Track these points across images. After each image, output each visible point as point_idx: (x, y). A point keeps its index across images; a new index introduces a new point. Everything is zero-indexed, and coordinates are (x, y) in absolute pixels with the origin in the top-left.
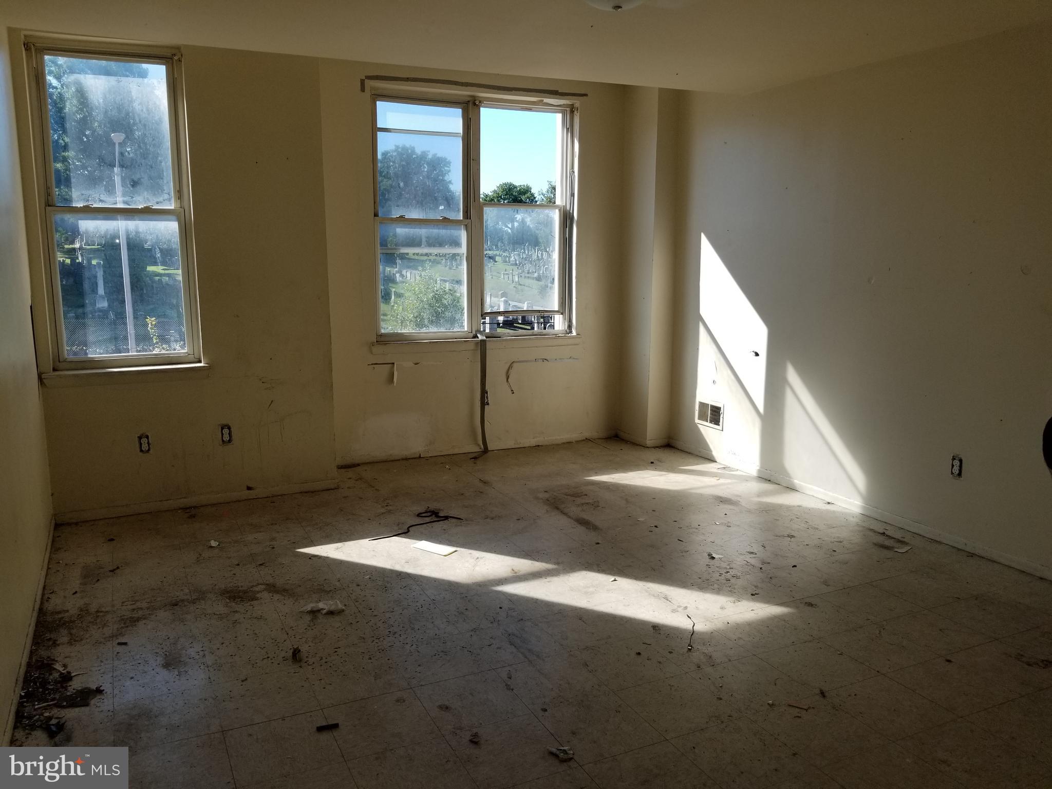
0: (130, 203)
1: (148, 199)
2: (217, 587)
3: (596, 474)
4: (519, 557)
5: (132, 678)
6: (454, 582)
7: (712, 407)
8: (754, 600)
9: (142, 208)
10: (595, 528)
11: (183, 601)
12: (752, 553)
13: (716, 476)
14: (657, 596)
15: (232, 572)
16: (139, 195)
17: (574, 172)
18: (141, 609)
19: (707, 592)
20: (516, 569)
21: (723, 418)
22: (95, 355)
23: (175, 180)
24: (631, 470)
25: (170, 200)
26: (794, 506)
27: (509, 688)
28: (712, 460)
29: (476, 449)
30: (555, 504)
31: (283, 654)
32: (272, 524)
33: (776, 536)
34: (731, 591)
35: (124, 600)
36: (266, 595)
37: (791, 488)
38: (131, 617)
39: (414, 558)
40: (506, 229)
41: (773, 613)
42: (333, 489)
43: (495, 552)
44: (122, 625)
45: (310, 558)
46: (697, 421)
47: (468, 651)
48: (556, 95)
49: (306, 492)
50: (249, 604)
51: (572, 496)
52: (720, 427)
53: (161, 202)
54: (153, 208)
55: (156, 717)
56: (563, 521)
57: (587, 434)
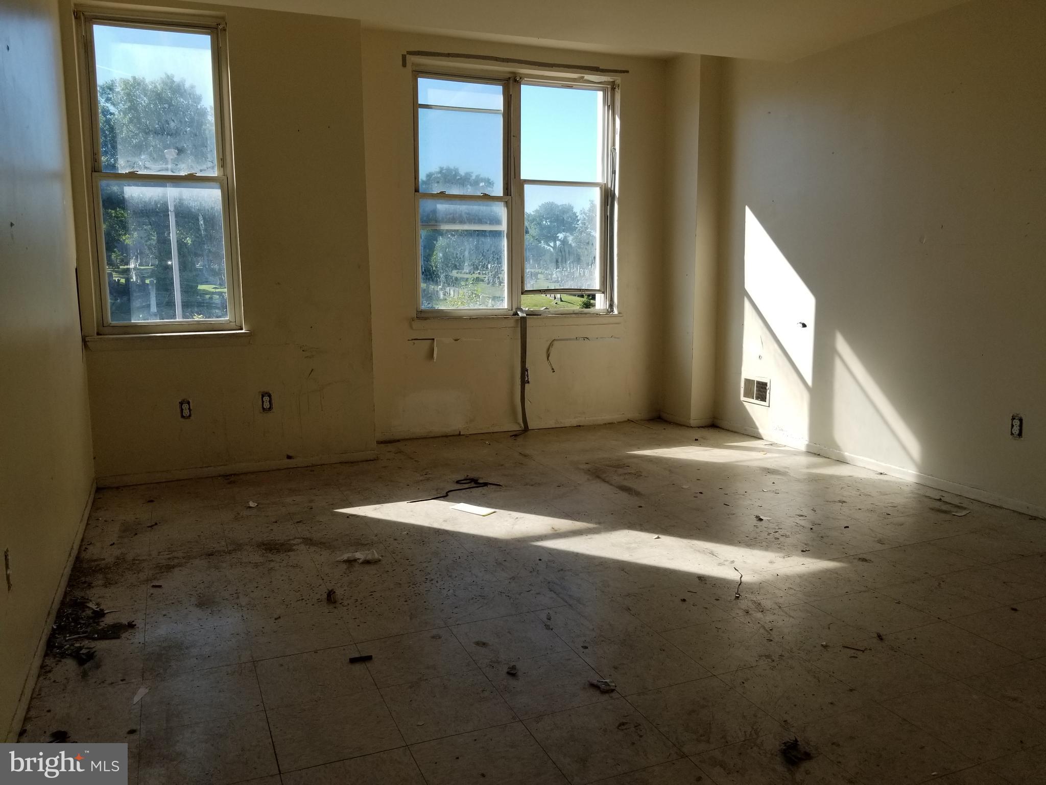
0: (174, 171)
1: (192, 167)
2: (253, 540)
3: (639, 449)
4: (559, 517)
5: (164, 615)
6: (492, 538)
7: (758, 383)
8: (804, 556)
9: (185, 175)
10: (638, 494)
11: (218, 551)
12: (802, 516)
13: (763, 451)
14: (703, 552)
15: (270, 528)
16: (183, 163)
17: (615, 149)
18: (178, 558)
19: (754, 549)
20: (556, 527)
21: (770, 393)
22: (139, 320)
23: (219, 151)
24: (675, 446)
25: (213, 168)
26: (845, 477)
27: (548, 627)
28: (759, 437)
29: (516, 428)
30: (597, 473)
31: (318, 596)
32: (311, 489)
33: (827, 502)
34: (780, 548)
35: (160, 551)
36: (302, 547)
37: (842, 461)
38: (167, 565)
39: (453, 518)
40: (549, 247)
41: (825, 567)
42: (373, 460)
43: (535, 513)
44: (158, 571)
45: (348, 517)
46: (742, 398)
47: (506, 596)
48: (597, 71)
49: (346, 463)
50: (284, 554)
51: (614, 467)
52: (766, 404)
53: (205, 170)
54: (197, 175)
55: (187, 648)
56: (605, 488)
57: (629, 415)
